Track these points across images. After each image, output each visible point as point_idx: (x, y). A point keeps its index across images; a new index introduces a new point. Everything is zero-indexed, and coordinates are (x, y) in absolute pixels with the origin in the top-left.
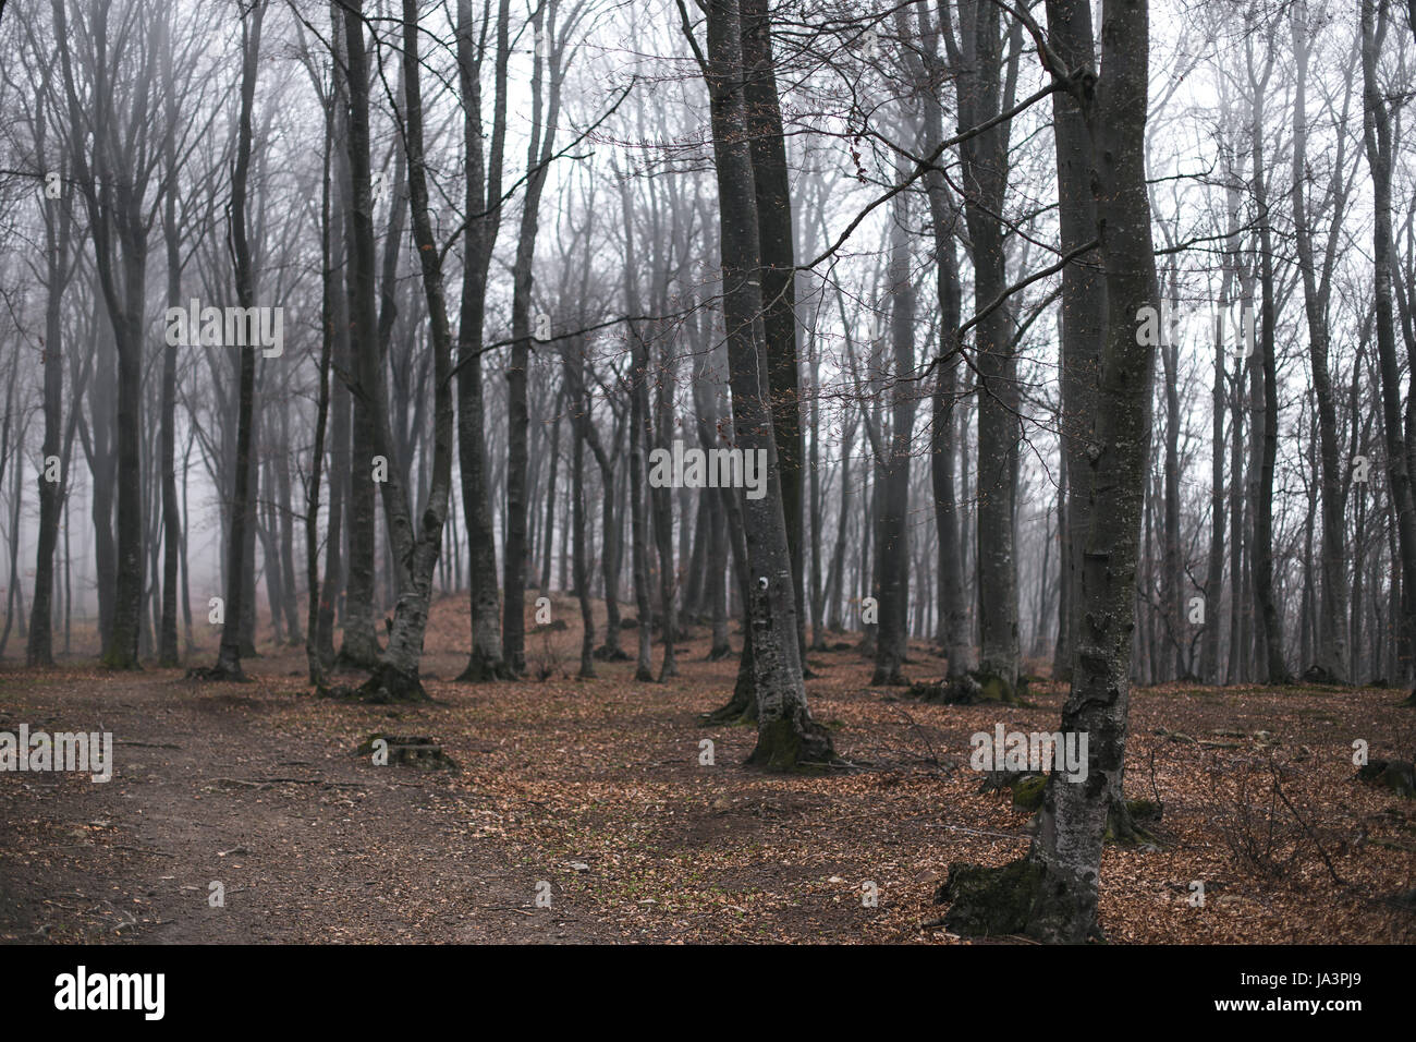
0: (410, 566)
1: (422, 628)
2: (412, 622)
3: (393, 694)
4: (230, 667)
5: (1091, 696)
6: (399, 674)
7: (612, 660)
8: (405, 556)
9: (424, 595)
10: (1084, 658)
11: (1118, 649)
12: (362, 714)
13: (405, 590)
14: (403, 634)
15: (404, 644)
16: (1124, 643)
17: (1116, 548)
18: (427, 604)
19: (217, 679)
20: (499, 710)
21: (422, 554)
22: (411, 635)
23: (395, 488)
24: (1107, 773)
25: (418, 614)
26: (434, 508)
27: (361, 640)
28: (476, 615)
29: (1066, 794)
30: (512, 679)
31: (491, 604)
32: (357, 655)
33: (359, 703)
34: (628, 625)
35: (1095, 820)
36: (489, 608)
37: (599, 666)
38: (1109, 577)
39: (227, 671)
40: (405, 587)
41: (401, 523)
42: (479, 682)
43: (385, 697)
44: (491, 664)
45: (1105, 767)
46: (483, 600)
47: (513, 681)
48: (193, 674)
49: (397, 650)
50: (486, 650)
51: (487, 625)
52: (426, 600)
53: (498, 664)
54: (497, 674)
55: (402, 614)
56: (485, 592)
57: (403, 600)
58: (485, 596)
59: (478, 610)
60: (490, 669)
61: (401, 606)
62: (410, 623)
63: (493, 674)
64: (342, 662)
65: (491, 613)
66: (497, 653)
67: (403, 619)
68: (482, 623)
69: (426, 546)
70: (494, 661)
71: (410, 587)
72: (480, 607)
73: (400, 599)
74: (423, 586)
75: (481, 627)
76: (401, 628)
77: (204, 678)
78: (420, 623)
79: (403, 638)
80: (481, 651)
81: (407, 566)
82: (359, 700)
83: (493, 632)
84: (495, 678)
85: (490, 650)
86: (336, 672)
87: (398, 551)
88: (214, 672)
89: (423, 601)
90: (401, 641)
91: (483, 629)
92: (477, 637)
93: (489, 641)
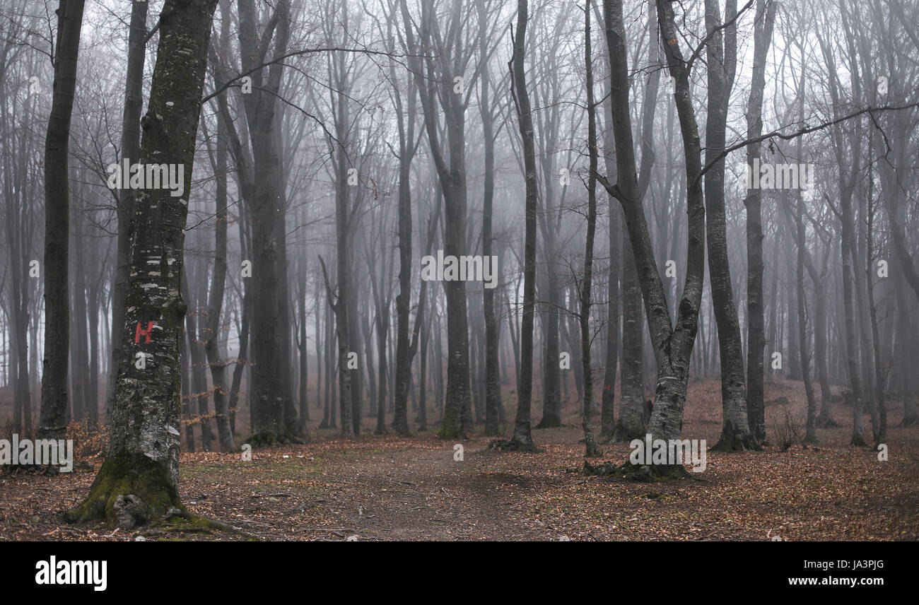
0: (668, 351)
1: (681, 410)
2: (671, 403)
3: (654, 472)
4: (523, 440)
7: (826, 427)
8: (663, 342)
9: (682, 378)
12: (623, 494)
13: (664, 374)
14: (663, 415)
15: (664, 424)
18: (685, 387)
19: (512, 450)
20: (757, 489)
21: (678, 340)
22: (671, 416)
23: (653, 280)
25: (677, 396)
26: (689, 296)
28: (726, 396)
30: (758, 449)
31: (739, 385)
33: (622, 481)
34: (836, 400)
36: (738, 389)
37: (819, 432)
39: (521, 443)
40: (664, 371)
41: (659, 311)
42: (730, 452)
44: (740, 436)
46: (732, 382)
47: (759, 451)
48: (494, 445)
49: (656, 429)
50: (736, 424)
51: (736, 404)
52: (684, 383)
53: (746, 436)
54: (745, 446)
55: (662, 396)
56: (734, 376)
57: (662, 383)
58: (734, 379)
59: (727, 391)
60: (739, 441)
61: (660, 389)
62: (669, 405)
63: (742, 444)
64: (619, 433)
65: (739, 393)
66: (744, 426)
67: (662, 401)
68: (732, 402)
69: (683, 332)
70: (742, 434)
71: (668, 371)
72: (729, 389)
73: (659, 382)
74: (681, 369)
75: (731, 405)
76: (661, 410)
77: (503, 449)
78: (678, 405)
79: (663, 419)
80: (731, 425)
81: (665, 351)
82: (622, 478)
83: (742, 409)
84: (744, 448)
85: (738, 425)
86: (613, 440)
87: (657, 338)
88: (510, 444)
89: (681, 384)
90: (661, 422)
91: (733, 407)
92: (728, 413)
93: (738, 417)
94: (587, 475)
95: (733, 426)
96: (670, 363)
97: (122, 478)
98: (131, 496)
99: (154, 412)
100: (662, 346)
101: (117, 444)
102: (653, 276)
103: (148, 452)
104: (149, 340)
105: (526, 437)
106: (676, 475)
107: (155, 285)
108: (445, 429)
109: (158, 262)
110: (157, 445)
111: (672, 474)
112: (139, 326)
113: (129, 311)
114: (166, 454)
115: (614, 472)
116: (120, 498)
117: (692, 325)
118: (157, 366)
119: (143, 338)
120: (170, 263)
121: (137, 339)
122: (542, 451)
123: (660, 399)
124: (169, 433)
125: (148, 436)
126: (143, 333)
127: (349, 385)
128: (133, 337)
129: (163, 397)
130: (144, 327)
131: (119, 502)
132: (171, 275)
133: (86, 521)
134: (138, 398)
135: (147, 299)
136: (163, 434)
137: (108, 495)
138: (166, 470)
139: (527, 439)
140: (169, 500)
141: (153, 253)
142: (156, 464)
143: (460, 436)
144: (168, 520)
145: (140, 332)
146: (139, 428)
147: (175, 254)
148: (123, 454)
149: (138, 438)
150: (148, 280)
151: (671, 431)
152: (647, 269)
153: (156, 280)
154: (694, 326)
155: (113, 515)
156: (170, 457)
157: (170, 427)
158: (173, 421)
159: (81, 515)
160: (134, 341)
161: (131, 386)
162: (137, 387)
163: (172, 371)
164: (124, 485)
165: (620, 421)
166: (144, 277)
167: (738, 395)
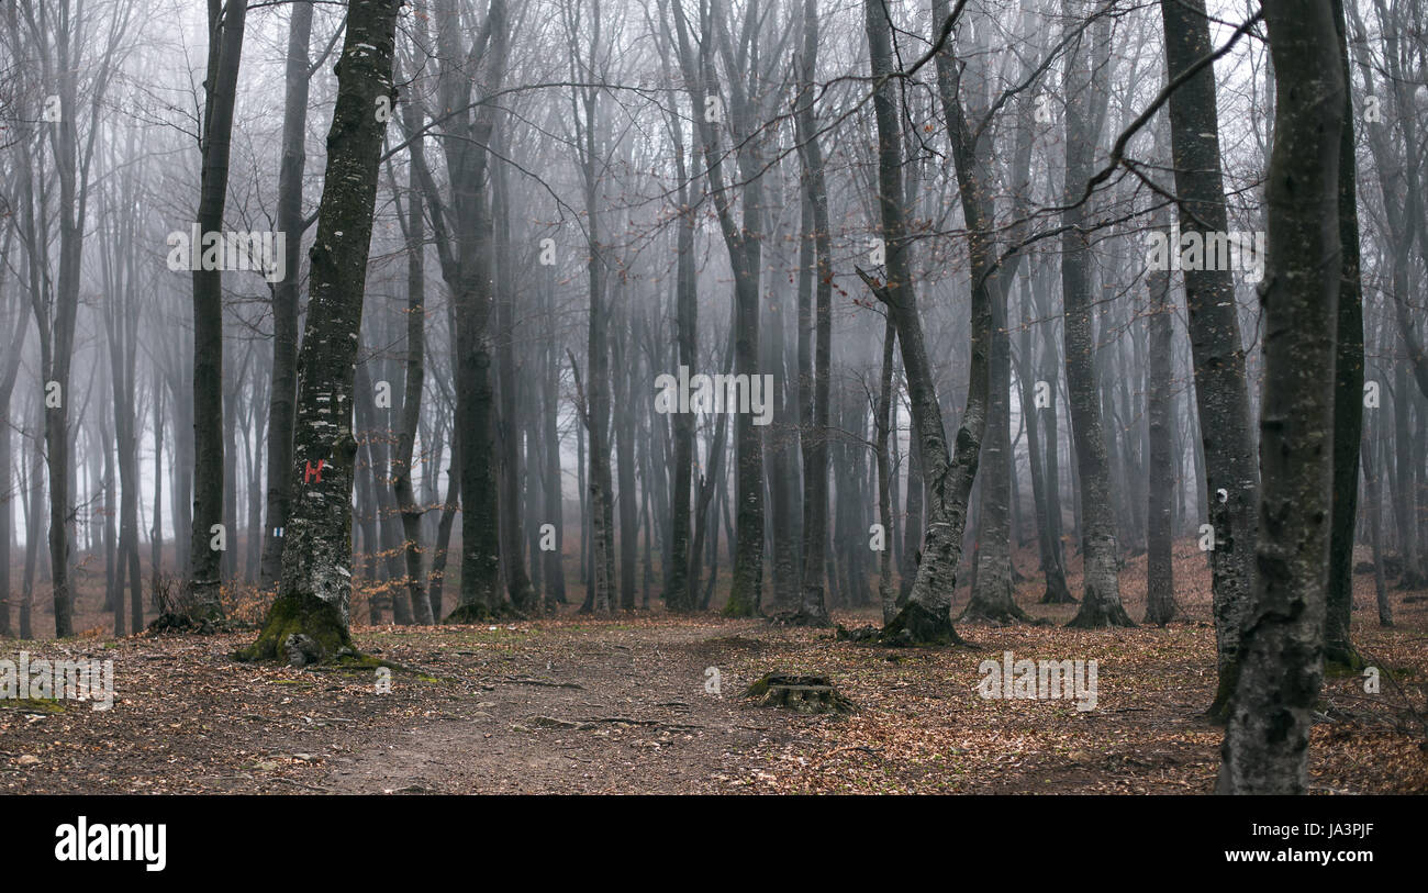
0: (941, 492)
1: (953, 562)
2: (942, 555)
3: (917, 636)
4: (814, 610)
5: (1270, 609)
6: (926, 614)
8: (936, 481)
9: (956, 525)
10: (1261, 559)
11: (1301, 546)
13: (934, 519)
14: (931, 569)
15: (932, 580)
16: (1310, 539)
17: (1293, 412)
18: (960, 535)
19: (799, 625)
21: (954, 479)
22: (940, 570)
23: (927, 405)
24: (1294, 712)
25: (949, 546)
26: (968, 425)
27: (995, 584)
29: (1242, 737)
30: (1129, 625)
31: (1105, 539)
35: (1282, 773)
36: (1103, 544)
38: (1286, 452)
39: (811, 616)
40: (935, 516)
41: (933, 443)
42: (1087, 628)
43: (908, 639)
44: (1104, 607)
45: (1290, 703)
46: (1096, 534)
47: (1130, 627)
48: (776, 619)
49: (923, 586)
50: (1100, 592)
51: (1101, 564)
52: (959, 530)
53: (1112, 607)
54: (1111, 620)
55: (932, 546)
56: (1098, 525)
57: (933, 530)
58: (1098, 530)
59: (1090, 546)
60: (1103, 613)
61: (930, 537)
62: (939, 556)
63: (1107, 618)
65: (1104, 550)
66: (1111, 594)
67: (932, 551)
68: (1095, 560)
69: (961, 469)
70: (1108, 604)
71: (940, 515)
72: (1092, 543)
73: (929, 529)
74: (956, 514)
75: (1094, 565)
76: (930, 562)
77: (787, 623)
78: (951, 557)
79: (931, 573)
80: (1094, 593)
81: (938, 492)
82: (877, 643)
83: (1108, 571)
84: (1109, 623)
85: (1104, 591)
88: (797, 616)
89: (955, 531)
90: (928, 576)
91: (1096, 568)
92: (1090, 577)
93: (1103, 582)
94: (840, 640)
95: (1096, 594)
96: (943, 507)
97: (293, 617)
98: (302, 636)
99: (325, 552)
100: (934, 485)
101: (287, 585)
102: (928, 399)
103: (318, 592)
104: (319, 479)
106: (944, 640)
107: (325, 423)
108: (733, 603)
109: (328, 399)
110: (327, 586)
112: (308, 465)
113: (299, 449)
114: (336, 595)
116: (291, 637)
117: (967, 460)
118: (328, 506)
119: (313, 478)
120: (340, 400)
121: (307, 479)
123: (930, 549)
124: (339, 574)
125: (319, 577)
126: (313, 472)
127: (604, 542)
128: (303, 476)
129: (334, 537)
130: (314, 466)
131: (290, 641)
132: (341, 412)
133: (257, 660)
134: (307, 539)
135: (317, 437)
136: (333, 575)
137: (279, 634)
138: (337, 611)
140: (340, 641)
141: (322, 390)
142: (327, 604)
144: (339, 659)
145: (310, 471)
146: (308, 569)
147: (345, 391)
148: (294, 594)
149: (309, 579)
150: (318, 418)
151: (940, 588)
152: (921, 391)
153: (326, 418)
154: (972, 461)
155: (284, 653)
156: (341, 598)
157: (342, 568)
158: (344, 562)
159: (252, 655)
160: (304, 481)
161: (301, 527)
162: (308, 527)
163: (343, 511)
164: (295, 625)
166: (314, 414)
167: (1104, 553)
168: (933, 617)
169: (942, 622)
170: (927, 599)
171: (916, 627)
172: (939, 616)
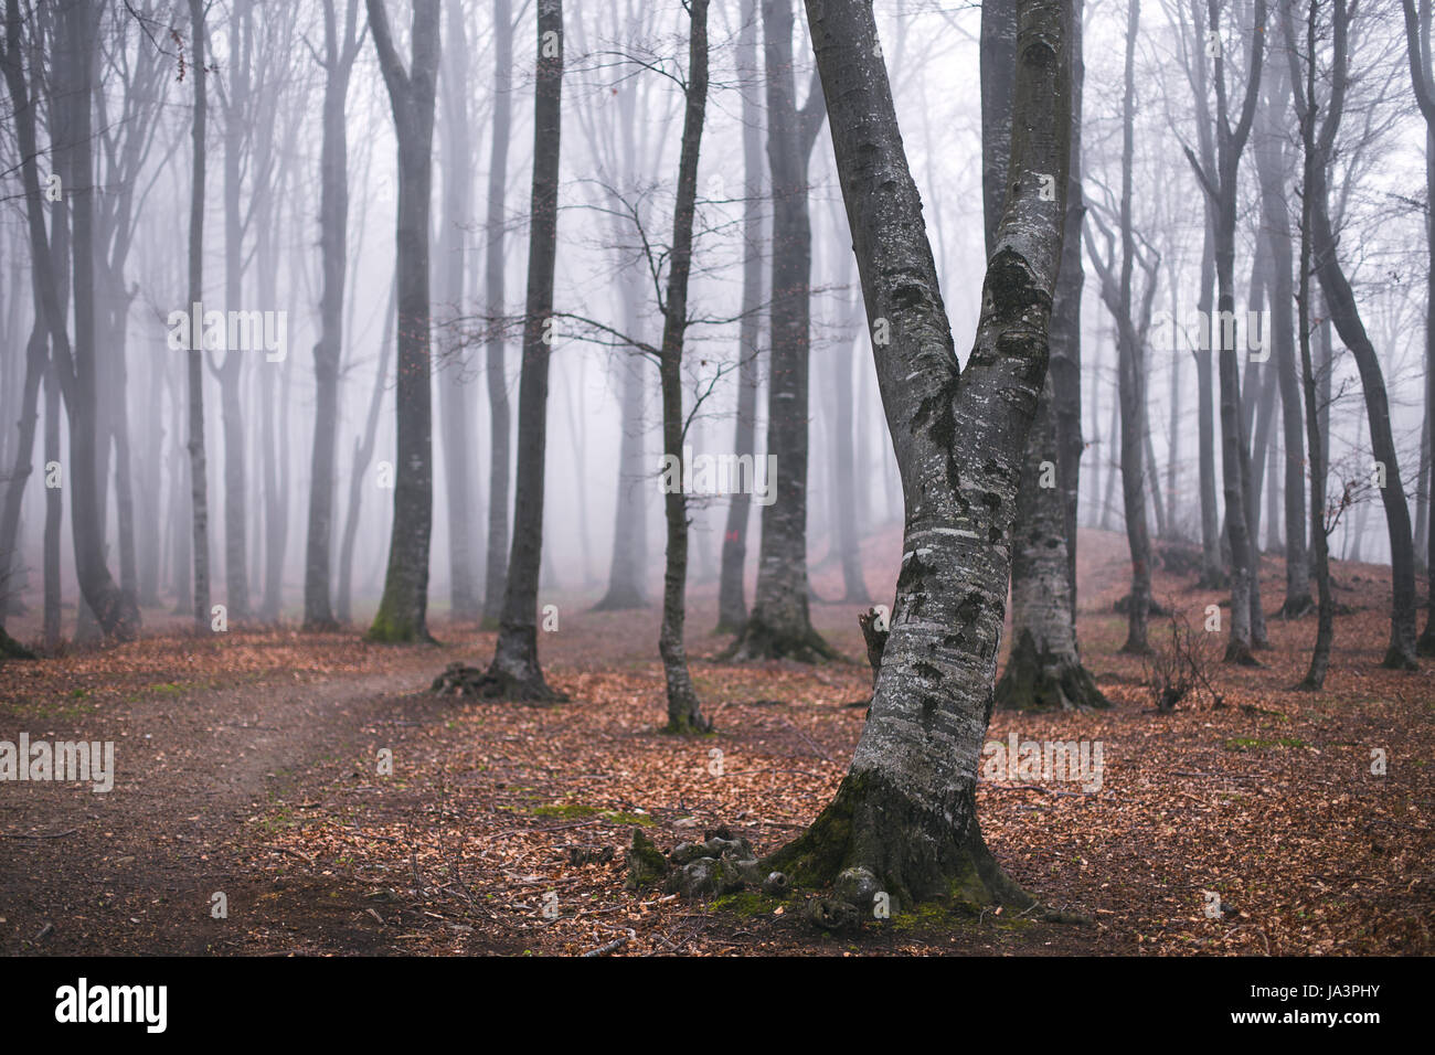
0: (944, 436)
4: (517, 669)
6: (912, 813)
8: (927, 405)
9: (996, 535)
13: (929, 516)
14: (925, 670)
15: (930, 705)
19: (489, 696)
22: (955, 674)
25: (975, 599)
28: (1021, 569)
30: (1097, 702)
32: (779, 625)
39: (512, 680)
40: (928, 506)
41: (909, 298)
42: (1033, 712)
44: (1053, 670)
46: (1036, 536)
47: (1102, 707)
48: (447, 683)
49: (902, 725)
50: (1044, 640)
51: (1046, 590)
52: (1002, 551)
53: (1068, 669)
54: (1068, 697)
55: (920, 601)
56: (1040, 520)
57: (921, 552)
58: (1040, 528)
59: (1025, 557)
60: (1052, 682)
61: (915, 575)
62: (948, 631)
63: (1060, 691)
64: (754, 637)
65: (1052, 564)
66: (1064, 645)
67: (923, 616)
68: (1035, 584)
69: (999, 369)
70: (1059, 664)
71: (946, 506)
72: (1029, 552)
73: (912, 546)
74: (991, 501)
75: (1033, 592)
76: (916, 650)
77: (467, 692)
78: (981, 633)
79: (926, 683)
80: (1033, 643)
81: (934, 434)
82: (770, 917)
83: (1059, 603)
84: (1064, 700)
85: (1050, 641)
86: (742, 655)
87: (903, 388)
88: (485, 681)
89: (991, 554)
90: (916, 694)
91: (1038, 598)
92: (1024, 614)
93: (1049, 622)
94: (641, 888)
95: (1039, 644)
96: (953, 480)
100: (921, 417)
102: (891, 172)
105: (524, 664)
106: (969, 898)
111: (955, 894)
115: (738, 888)
117: (1031, 341)
122: (565, 699)
123: (916, 609)
139: (527, 668)
143: (416, 637)
151: (953, 732)
152: (869, 149)
154: (1037, 345)
165: (758, 610)
167: (1052, 569)
168: (933, 823)
169: (958, 834)
170: (917, 765)
171: (887, 860)
172: (948, 817)
